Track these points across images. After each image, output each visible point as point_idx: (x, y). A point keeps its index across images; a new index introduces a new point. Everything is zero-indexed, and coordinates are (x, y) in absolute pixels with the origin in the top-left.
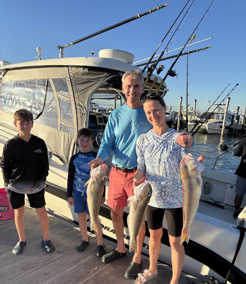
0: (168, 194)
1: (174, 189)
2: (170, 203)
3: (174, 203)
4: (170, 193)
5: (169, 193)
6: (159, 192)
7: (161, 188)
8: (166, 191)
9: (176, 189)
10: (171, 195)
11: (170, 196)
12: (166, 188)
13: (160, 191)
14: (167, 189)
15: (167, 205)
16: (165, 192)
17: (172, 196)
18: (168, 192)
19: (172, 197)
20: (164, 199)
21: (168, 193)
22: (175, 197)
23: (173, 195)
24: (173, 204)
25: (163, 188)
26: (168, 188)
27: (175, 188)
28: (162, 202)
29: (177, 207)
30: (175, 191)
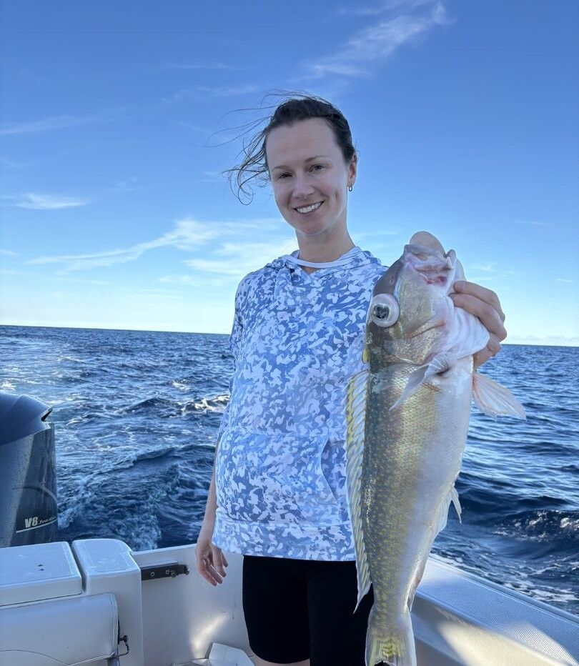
0: (273, 504)
1: (300, 484)
2: (284, 535)
3: (302, 540)
4: (281, 498)
5: (277, 499)
6: (239, 491)
7: (246, 474)
8: (265, 488)
9: (306, 485)
10: (286, 507)
11: (283, 511)
12: (265, 475)
13: (240, 484)
14: (269, 482)
15: (276, 543)
16: (260, 493)
17: (293, 512)
18: (271, 494)
19: (290, 516)
20: (261, 518)
21: (271, 499)
22: (304, 514)
23: (294, 507)
24: (298, 541)
25: (254, 475)
26: (272, 475)
27: (303, 479)
28: (254, 528)
29: (315, 558)
30: (300, 491)
